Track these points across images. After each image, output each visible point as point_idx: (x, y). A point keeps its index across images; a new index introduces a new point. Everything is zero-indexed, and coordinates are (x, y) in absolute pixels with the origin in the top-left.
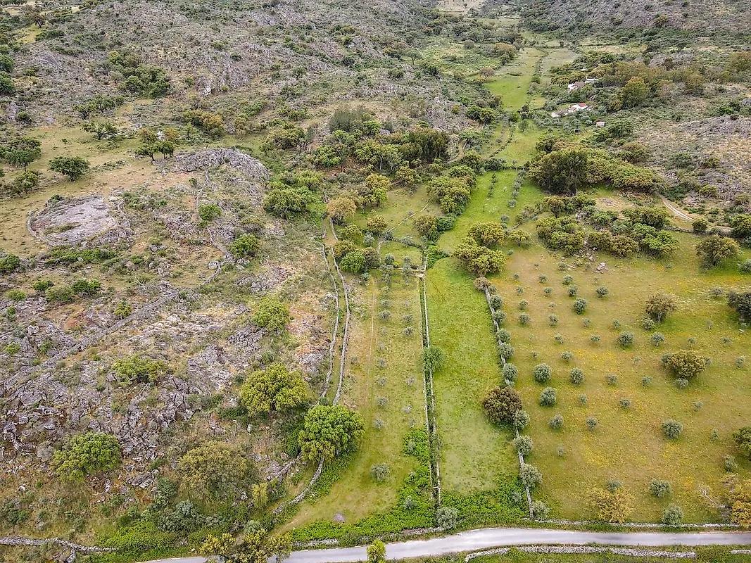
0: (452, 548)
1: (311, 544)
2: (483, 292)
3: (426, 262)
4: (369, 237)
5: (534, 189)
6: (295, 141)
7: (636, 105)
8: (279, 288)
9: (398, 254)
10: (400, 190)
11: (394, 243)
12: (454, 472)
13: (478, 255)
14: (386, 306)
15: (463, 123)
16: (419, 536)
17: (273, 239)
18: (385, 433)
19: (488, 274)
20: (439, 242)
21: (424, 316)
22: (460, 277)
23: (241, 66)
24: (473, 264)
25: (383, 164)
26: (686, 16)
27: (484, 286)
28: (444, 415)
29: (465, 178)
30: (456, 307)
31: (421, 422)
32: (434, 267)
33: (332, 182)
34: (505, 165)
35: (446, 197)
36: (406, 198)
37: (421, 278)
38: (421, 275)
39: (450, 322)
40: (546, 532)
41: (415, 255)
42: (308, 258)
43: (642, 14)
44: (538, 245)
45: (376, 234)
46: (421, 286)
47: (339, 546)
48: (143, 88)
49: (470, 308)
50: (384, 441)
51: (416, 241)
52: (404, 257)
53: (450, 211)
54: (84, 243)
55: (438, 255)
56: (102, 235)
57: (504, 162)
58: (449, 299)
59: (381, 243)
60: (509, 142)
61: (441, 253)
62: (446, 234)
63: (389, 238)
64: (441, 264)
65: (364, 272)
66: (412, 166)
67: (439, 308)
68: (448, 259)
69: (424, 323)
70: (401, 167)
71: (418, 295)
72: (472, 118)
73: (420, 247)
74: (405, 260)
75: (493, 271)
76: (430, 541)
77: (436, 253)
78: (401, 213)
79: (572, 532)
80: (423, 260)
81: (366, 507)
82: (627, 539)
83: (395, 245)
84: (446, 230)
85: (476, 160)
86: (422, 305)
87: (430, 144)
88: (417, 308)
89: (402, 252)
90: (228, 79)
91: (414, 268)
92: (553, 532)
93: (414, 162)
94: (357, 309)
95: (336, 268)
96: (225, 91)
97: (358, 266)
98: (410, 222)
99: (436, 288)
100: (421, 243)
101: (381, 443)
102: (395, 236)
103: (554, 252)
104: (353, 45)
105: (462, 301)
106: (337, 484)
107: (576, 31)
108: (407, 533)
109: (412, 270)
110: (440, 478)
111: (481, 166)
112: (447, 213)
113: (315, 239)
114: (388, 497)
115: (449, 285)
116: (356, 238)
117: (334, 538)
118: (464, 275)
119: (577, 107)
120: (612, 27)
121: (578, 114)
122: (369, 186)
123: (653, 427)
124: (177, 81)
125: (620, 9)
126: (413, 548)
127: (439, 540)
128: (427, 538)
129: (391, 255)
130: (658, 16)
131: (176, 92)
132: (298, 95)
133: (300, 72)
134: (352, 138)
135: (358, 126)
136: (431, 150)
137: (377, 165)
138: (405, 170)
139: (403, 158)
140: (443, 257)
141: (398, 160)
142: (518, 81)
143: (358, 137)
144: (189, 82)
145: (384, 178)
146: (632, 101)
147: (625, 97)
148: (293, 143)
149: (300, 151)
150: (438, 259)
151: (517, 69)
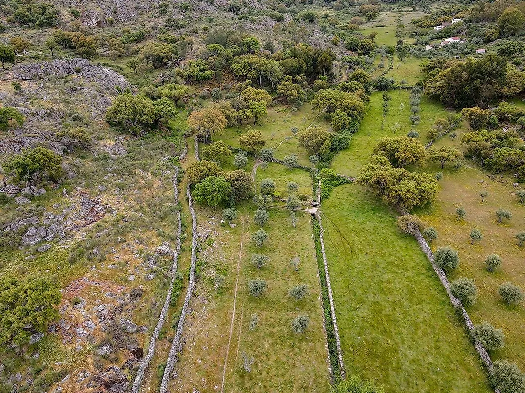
2: (413, 238)
3: (319, 191)
4: (241, 157)
5: (433, 107)
6: (167, 58)
7: (513, 35)
8: (80, 236)
9: (280, 181)
10: (281, 108)
11: (275, 165)
13: (399, 180)
14: (259, 267)
15: (342, 53)
17: (105, 158)
19: (416, 209)
20: (333, 164)
21: (324, 284)
22: (371, 213)
24: (393, 193)
27: (415, 228)
29: (357, 93)
30: (376, 266)
32: (331, 198)
33: (204, 97)
34: (394, 84)
35: (338, 111)
36: (289, 115)
37: (313, 215)
38: (314, 210)
39: (371, 297)
41: (303, 182)
42: (149, 186)
44: (469, 167)
45: (250, 154)
46: (315, 226)
49: (398, 266)
51: (303, 163)
52: (289, 184)
53: (344, 127)
55: (334, 181)
57: (393, 82)
58: (361, 251)
59: (256, 166)
60: (391, 68)
61: (338, 178)
62: (341, 154)
63: (269, 159)
64: (339, 193)
65: (229, 206)
66: (295, 81)
67: (348, 267)
68: (348, 186)
69: (326, 299)
70: (283, 82)
71: (312, 243)
72: (351, 49)
73: (308, 170)
74: (290, 187)
75: (423, 204)
77: (332, 178)
78: (284, 131)
80: (315, 188)
83: (275, 168)
84: (341, 149)
85: (364, 78)
86: (320, 263)
87: (315, 60)
88: (311, 268)
89: (286, 177)
90: (115, 13)
91: (303, 198)
93: (298, 77)
94: (211, 273)
95: (188, 200)
96: (111, 23)
97: (218, 197)
98: (295, 141)
99: (338, 231)
100: (311, 165)
102: (277, 156)
103: (498, 176)
105: (383, 255)
109: (301, 202)
111: (370, 85)
112: (339, 129)
113: (169, 160)
115: (356, 225)
116: (223, 157)
118: (376, 209)
119: (450, 40)
121: (454, 45)
122: (246, 100)
124: (66, 14)
129: (270, 180)
131: (62, 23)
132: (182, 26)
133: (186, 9)
134: (228, 51)
135: (236, 42)
136: (315, 67)
137: (255, 83)
138: (287, 85)
139: (285, 73)
140: (342, 184)
141: (280, 74)
142: (385, 30)
143: (236, 54)
144: (75, 14)
145: (263, 92)
146: (509, 30)
147: (502, 27)
148: (165, 60)
149: (172, 68)
150: (335, 186)
151: (381, 23)
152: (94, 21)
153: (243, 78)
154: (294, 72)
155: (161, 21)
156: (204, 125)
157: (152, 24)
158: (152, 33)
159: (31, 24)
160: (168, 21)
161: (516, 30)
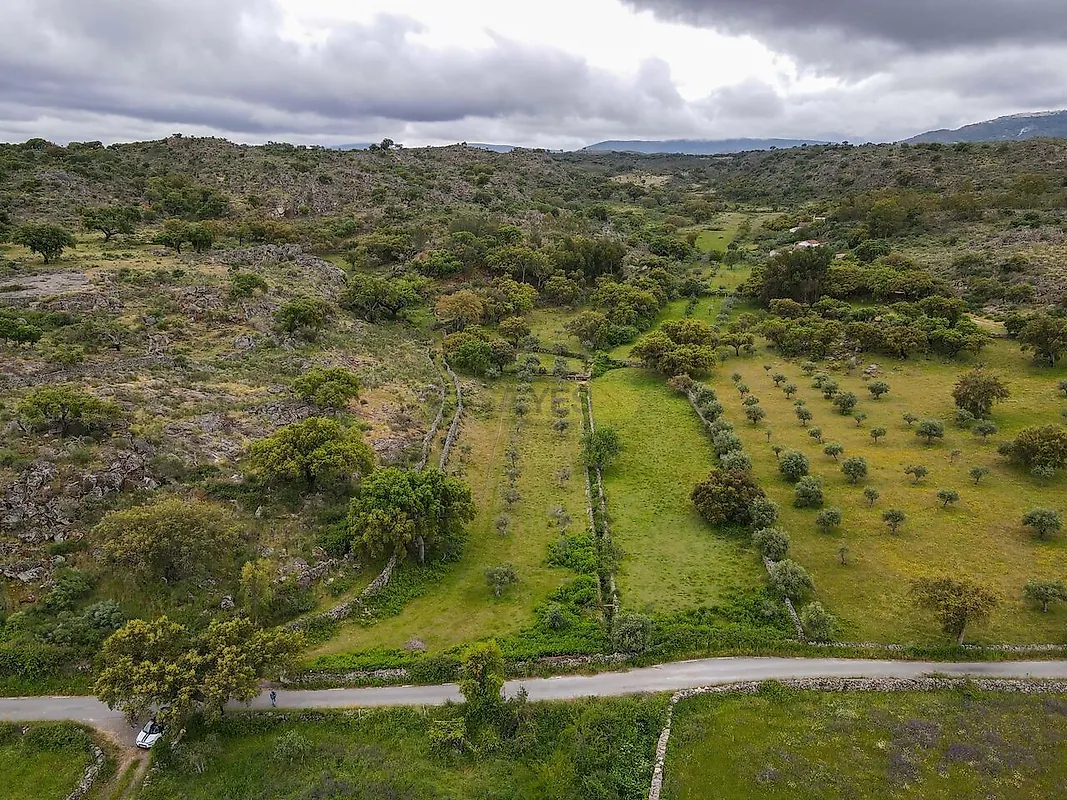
0: (646, 686)
1: (351, 676)
2: (684, 394)
3: (590, 370)
6: (398, 251)
10: (551, 309)
11: (541, 355)
12: (643, 588)
13: (673, 349)
16: (575, 668)
18: (514, 540)
22: (646, 385)
23: (331, 190)
24: (666, 359)
25: (527, 274)
26: (938, 170)
27: (685, 387)
28: (623, 522)
29: (650, 290)
31: (581, 527)
32: (604, 377)
34: (708, 290)
35: (621, 304)
37: (582, 385)
38: (583, 383)
40: (834, 662)
41: (573, 365)
43: (878, 172)
44: (768, 354)
46: (584, 391)
47: (409, 682)
48: (188, 209)
50: (512, 551)
51: (576, 350)
54: (34, 305)
55: (610, 364)
56: (68, 298)
57: (707, 287)
59: (520, 354)
60: (712, 276)
61: (614, 363)
62: (622, 346)
64: (615, 373)
65: (489, 368)
68: (625, 368)
70: (554, 277)
72: (657, 254)
73: (580, 357)
76: (597, 677)
77: (608, 362)
79: (887, 662)
80: (586, 368)
81: (469, 631)
82: (1002, 670)
84: (623, 342)
85: (664, 279)
87: (597, 254)
90: (310, 200)
91: (572, 374)
92: (848, 662)
93: (573, 273)
95: (445, 368)
96: (305, 213)
97: (481, 357)
100: (584, 352)
101: (506, 552)
102: (543, 346)
104: (490, 185)
106: (417, 602)
107: (793, 195)
108: (551, 661)
110: (617, 593)
111: (673, 289)
113: (416, 342)
114: (517, 617)
115: (628, 392)
117: (400, 666)
118: (652, 382)
119: (805, 244)
120: (840, 188)
123: (1007, 529)
124: (237, 202)
125: (849, 169)
126: (562, 687)
127: (617, 675)
128: (593, 672)
130: (900, 172)
131: (234, 213)
132: (408, 218)
133: (414, 196)
134: (479, 241)
135: (491, 231)
136: (598, 263)
137: (517, 277)
138: (560, 282)
139: (557, 267)
140: (618, 367)
141: (549, 268)
142: (719, 234)
143: (492, 245)
144: (253, 201)
145: (527, 286)
146: (883, 228)
147: (874, 225)
148: (394, 253)
149: (403, 261)
150: (610, 369)
151: (716, 226)
152: (281, 210)
153: (500, 272)
154: (569, 267)
155: (378, 212)
156: (456, 310)
157: (365, 215)
158: (366, 226)
159: (188, 214)
160: (389, 211)
161: (894, 230)
